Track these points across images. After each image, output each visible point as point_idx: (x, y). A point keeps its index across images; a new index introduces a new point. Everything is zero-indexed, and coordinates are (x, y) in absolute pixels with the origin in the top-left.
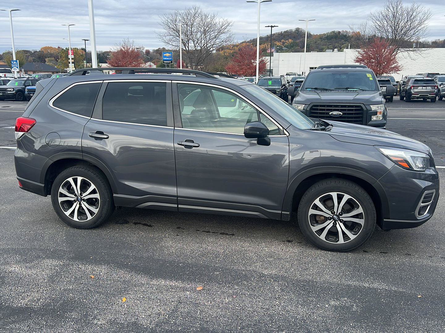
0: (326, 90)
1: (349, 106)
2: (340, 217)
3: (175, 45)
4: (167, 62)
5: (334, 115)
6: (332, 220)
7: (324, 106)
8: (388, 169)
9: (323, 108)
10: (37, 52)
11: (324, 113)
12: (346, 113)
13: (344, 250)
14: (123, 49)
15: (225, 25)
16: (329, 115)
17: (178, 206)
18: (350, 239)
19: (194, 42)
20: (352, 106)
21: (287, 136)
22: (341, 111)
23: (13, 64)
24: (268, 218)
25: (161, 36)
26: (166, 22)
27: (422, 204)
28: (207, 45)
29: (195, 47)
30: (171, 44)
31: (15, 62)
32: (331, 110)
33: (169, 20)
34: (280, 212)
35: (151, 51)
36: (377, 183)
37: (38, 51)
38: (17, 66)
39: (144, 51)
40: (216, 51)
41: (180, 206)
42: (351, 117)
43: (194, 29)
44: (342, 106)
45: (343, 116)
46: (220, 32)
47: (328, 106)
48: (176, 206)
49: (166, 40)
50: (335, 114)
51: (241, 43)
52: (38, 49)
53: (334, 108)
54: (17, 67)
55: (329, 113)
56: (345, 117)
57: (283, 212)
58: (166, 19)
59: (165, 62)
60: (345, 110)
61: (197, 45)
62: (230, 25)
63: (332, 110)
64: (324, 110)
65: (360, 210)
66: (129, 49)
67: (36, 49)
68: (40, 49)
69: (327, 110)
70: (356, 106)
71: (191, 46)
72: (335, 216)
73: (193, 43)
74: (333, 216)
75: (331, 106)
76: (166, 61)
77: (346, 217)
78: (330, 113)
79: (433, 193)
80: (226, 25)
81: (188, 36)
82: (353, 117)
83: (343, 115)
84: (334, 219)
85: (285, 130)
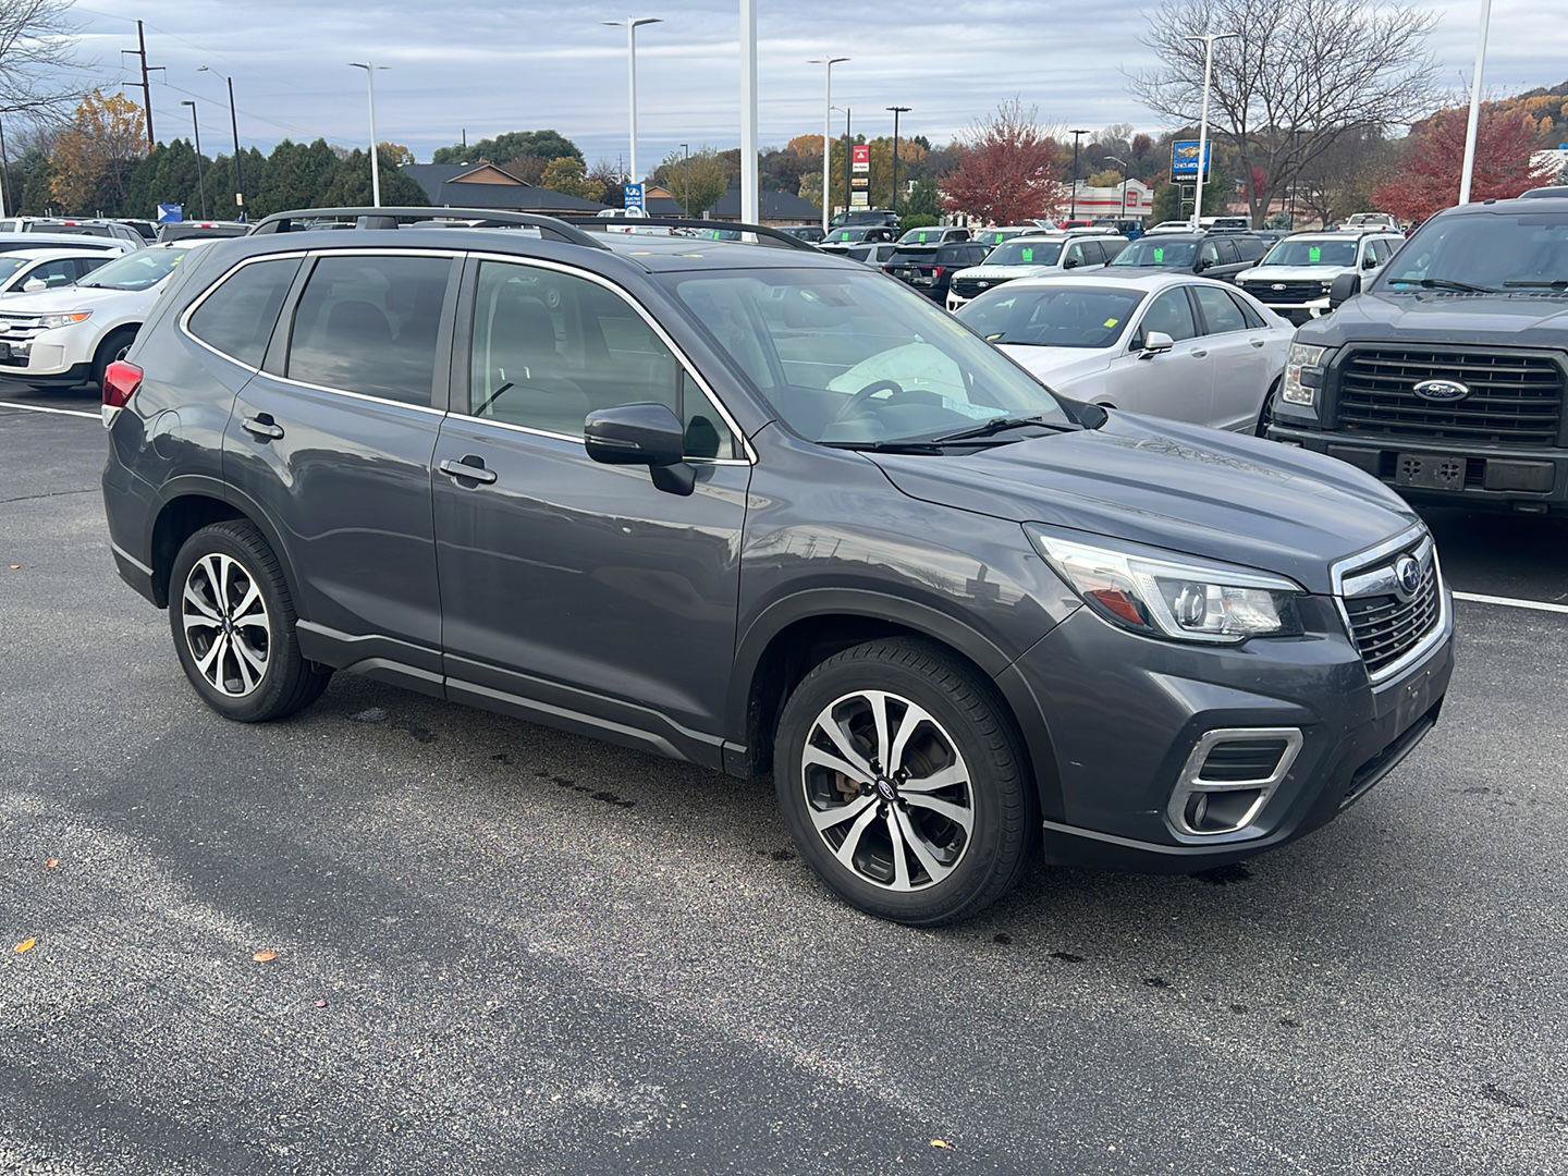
0: (1469, 290)
1: (1501, 361)
2: (899, 787)
3: (1191, 115)
4: (1186, 177)
5: (1433, 394)
6: (874, 796)
7: (1397, 355)
8: (1055, 622)
9: (1389, 364)
10: (777, 153)
11: (1394, 386)
12: (1486, 388)
13: (913, 918)
14: (996, 137)
15: (1403, 31)
16: (1413, 391)
17: (445, 681)
18: (930, 880)
19: (1269, 102)
20: (1518, 361)
21: (752, 465)
22: (1463, 377)
23: (629, 196)
24: (685, 758)
25: (1141, 86)
26: (1167, 31)
27: (1197, 781)
28: (1321, 108)
29: (1272, 119)
30: (1177, 112)
31: (634, 190)
32: (1425, 374)
33: (1177, 25)
34: (717, 741)
35: (1156, 139)
36: (1012, 672)
37: (780, 151)
38: (639, 203)
39: (1130, 141)
40: (1412, 131)
41: (451, 682)
42: (1506, 404)
43: (1275, 51)
44: (1471, 359)
45: (1470, 399)
46: (1379, 59)
47: (1413, 356)
48: (439, 679)
49: (1159, 97)
50: (1437, 389)
51: (1521, 97)
52: (781, 147)
53: (1437, 367)
54: (640, 207)
55: (1414, 384)
56: (1479, 406)
57: (727, 745)
58: (1168, 20)
59: (1179, 178)
60: (1483, 376)
61: (1281, 110)
62: (1424, 27)
63: (1429, 374)
64: (1396, 371)
65: (958, 773)
66: (1019, 134)
67: (774, 144)
68: (788, 143)
69: (1409, 371)
70: (1532, 362)
71: (1257, 116)
72: (883, 784)
73: (1266, 104)
74: (877, 782)
75: (1425, 357)
76: (1188, 174)
77: (918, 791)
78: (1416, 387)
79: (1282, 744)
80: (1408, 27)
81: (1245, 81)
82: (1515, 405)
83: (1469, 395)
84: (880, 795)
85: (749, 441)
